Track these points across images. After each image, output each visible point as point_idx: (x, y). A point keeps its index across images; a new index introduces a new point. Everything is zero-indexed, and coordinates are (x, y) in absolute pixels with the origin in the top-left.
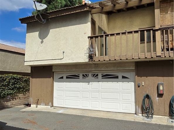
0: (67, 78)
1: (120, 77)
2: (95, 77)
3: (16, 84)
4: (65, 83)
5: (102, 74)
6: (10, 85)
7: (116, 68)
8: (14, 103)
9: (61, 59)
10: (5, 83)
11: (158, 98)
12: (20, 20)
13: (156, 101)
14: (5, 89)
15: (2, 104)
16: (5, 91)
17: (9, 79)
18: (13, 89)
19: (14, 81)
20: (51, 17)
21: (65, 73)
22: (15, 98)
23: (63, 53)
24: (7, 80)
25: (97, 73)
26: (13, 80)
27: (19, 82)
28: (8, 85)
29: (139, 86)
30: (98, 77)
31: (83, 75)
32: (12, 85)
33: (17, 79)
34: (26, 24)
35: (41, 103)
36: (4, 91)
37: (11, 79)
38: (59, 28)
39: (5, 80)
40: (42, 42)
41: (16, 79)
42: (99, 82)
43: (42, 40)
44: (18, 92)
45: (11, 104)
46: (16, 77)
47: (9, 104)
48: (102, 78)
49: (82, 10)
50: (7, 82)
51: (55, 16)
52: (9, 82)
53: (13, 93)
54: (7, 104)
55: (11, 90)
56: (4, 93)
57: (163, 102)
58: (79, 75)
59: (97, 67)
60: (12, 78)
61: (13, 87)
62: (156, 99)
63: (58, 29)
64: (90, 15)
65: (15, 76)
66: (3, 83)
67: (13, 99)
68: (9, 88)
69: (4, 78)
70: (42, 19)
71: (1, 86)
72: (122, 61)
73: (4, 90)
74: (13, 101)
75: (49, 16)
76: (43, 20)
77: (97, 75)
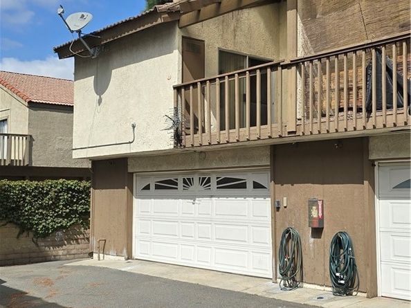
0: (157, 187)
1: (250, 185)
2: (205, 184)
3: (75, 203)
4: (153, 200)
5: (217, 178)
6: (61, 206)
7: (237, 162)
8: (73, 252)
9: (130, 143)
10: (46, 201)
11: (313, 239)
12: (56, 50)
13: (309, 247)
14: (47, 216)
15: (41, 252)
16: (47, 220)
17: (55, 192)
18: (68, 216)
19: (69, 195)
20: (105, 42)
21: (153, 175)
22: (77, 240)
23: (134, 127)
24: (52, 194)
25: (207, 174)
26: (68, 193)
27: (83, 198)
28: (55, 205)
29: (278, 209)
30: (210, 186)
31: (185, 181)
32: (66, 207)
33: (79, 192)
34: (73, 58)
35: (109, 250)
36: (44, 220)
37: (61, 192)
38: (126, 65)
39: (47, 194)
40: (100, 101)
41: (73, 190)
42: (212, 196)
43: (100, 97)
44: (82, 223)
45: (66, 252)
46: (75, 187)
47: (61, 253)
48: (218, 188)
49: (154, 23)
50: (51, 199)
51: (112, 39)
52: (57, 198)
53: (69, 224)
54: (54, 253)
55: (64, 218)
56: (44, 224)
57: (322, 250)
58: (177, 179)
59: (204, 158)
60: (64, 188)
61: (68, 210)
62: (309, 241)
63: (124, 68)
64: (178, 30)
65: (71, 183)
66: (43, 200)
67: (69, 240)
68: (57, 212)
69: (43, 188)
70: (89, 49)
71: (38, 209)
72: (240, 144)
73: (44, 217)
74: (72, 247)
75: (101, 40)
76: (91, 51)
77: (209, 181)
